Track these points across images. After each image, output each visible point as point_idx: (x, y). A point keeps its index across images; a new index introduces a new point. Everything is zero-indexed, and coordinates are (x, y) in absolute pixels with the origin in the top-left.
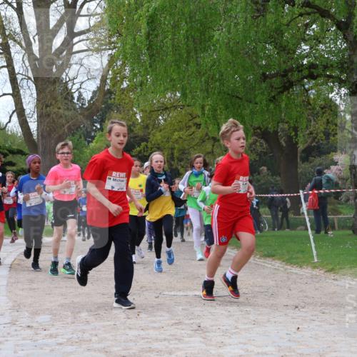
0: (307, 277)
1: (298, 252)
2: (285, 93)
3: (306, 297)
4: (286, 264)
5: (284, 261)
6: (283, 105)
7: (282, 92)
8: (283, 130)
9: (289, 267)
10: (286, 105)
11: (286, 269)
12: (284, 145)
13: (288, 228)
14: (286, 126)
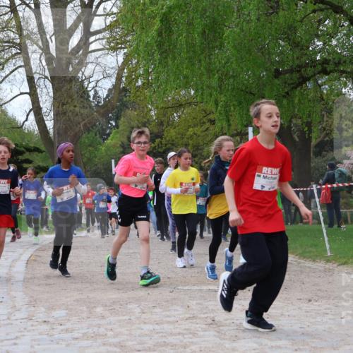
0: (320, 271)
1: (311, 247)
2: (299, 89)
3: (319, 290)
4: (299, 258)
5: (297, 255)
6: (296, 101)
7: (296, 88)
8: (296, 125)
9: (302, 261)
10: (299, 100)
11: (299, 263)
12: (297, 140)
13: (301, 222)
14: (299, 122)
